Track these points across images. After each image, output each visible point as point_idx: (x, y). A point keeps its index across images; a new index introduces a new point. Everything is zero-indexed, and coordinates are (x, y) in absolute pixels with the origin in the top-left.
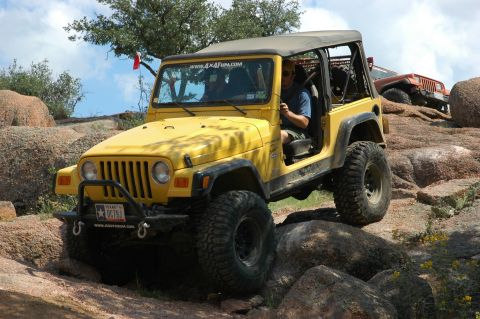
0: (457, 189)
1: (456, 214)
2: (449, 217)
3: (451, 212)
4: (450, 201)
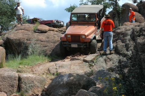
0: (93, 58)
1: (95, 65)
2: (93, 66)
3: (93, 64)
4: (92, 61)
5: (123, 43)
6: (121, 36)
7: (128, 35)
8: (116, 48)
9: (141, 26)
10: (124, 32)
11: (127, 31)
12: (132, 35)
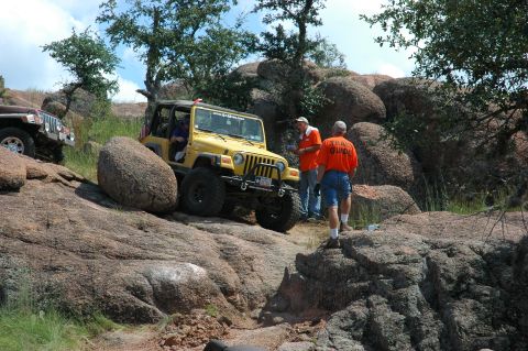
5: (393, 309)
6: (386, 281)
7: (414, 283)
8: (367, 326)
9: (462, 256)
10: (395, 267)
11: (405, 262)
12: (429, 283)
